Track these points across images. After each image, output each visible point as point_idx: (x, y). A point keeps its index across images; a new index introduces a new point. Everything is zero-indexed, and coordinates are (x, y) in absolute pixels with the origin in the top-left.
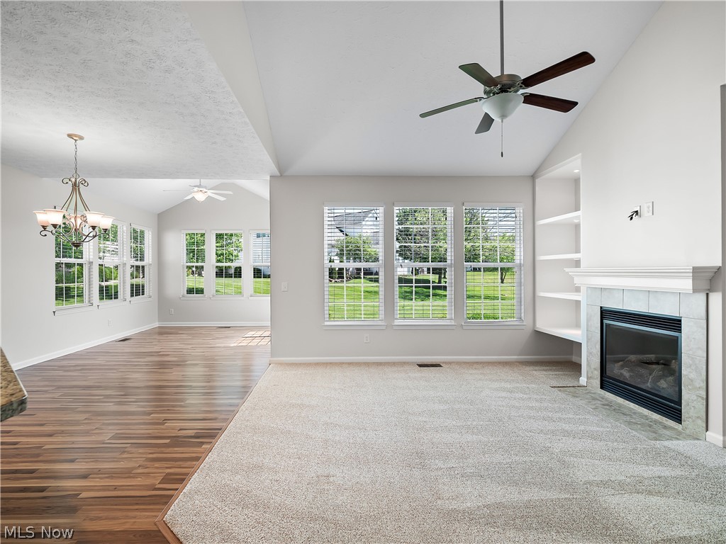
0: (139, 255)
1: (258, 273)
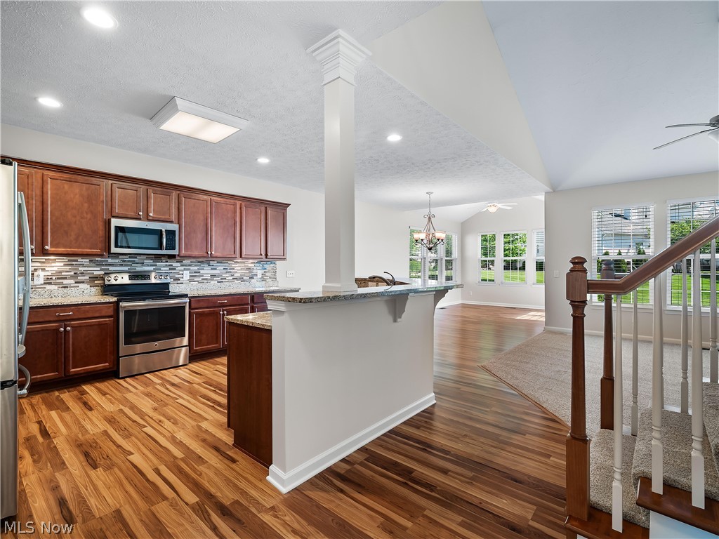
0: (448, 252)
1: (540, 266)
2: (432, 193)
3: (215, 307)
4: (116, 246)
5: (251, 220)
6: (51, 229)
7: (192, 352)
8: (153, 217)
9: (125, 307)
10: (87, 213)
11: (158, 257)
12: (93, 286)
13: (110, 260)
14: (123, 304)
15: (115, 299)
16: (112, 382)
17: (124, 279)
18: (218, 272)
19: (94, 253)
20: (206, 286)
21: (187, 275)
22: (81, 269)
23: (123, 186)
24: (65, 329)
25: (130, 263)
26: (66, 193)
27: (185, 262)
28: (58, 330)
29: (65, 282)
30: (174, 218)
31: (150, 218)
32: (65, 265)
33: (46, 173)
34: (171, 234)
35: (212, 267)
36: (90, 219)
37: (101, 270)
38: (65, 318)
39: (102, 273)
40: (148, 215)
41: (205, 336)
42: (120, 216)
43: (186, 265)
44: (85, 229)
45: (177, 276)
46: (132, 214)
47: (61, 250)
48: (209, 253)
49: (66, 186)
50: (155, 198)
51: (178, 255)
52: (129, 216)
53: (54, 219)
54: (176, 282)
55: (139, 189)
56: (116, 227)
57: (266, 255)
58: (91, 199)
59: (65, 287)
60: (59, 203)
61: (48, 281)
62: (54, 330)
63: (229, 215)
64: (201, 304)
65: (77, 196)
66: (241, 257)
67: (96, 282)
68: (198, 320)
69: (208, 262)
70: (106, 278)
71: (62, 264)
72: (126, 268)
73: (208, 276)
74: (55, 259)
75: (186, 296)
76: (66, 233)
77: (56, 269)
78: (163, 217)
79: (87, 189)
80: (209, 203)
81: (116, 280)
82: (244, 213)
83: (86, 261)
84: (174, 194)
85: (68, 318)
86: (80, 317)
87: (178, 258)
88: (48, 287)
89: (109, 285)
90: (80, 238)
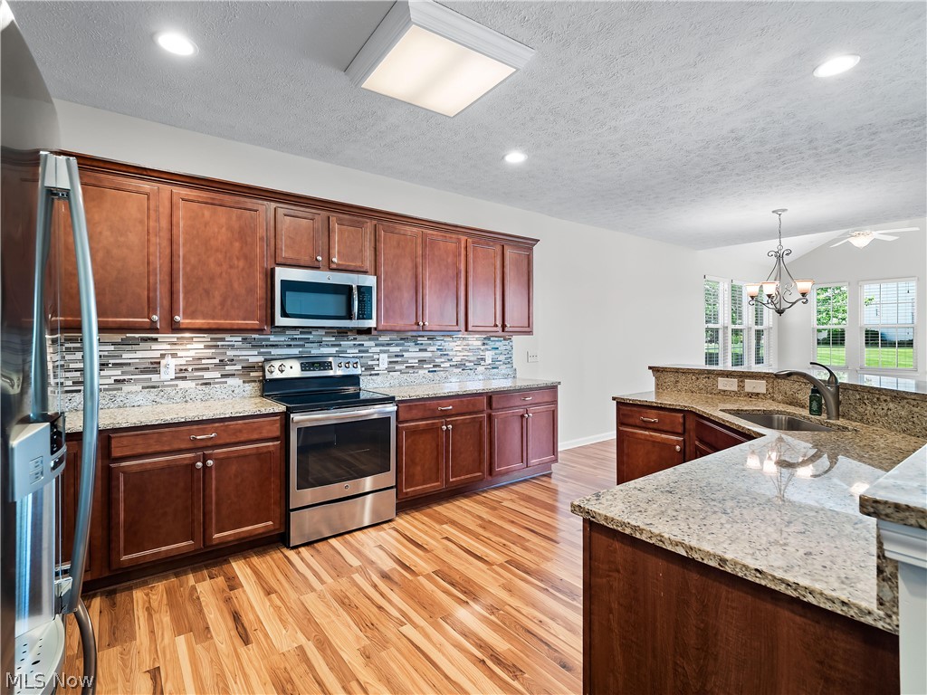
2: (784, 210)
3: (434, 418)
4: (284, 314)
5: (483, 267)
6: (184, 287)
7: (400, 497)
8: (338, 265)
9: (298, 422)
10: (238, 258)
11: (342, 333)
12: (249, 382)
13: (272, 338)
14: (296, 417)
15: (281, 408)
16: (277, 555)
17: (293, 370)
18: (429, 354)
19: (249, 327)
20: (413, 380)
21: (384, 359)
22: (230, 353)
23: (292, 212)
24: (204, 463)
25: (301, 343)
26: (206, 224)
27: (384, 339)
28: (193, 465)
29: (207, 375)
30: (368, 264)
31: (334, 266)
32: (207, 347)
33: (176, 190)
34: (364, 292)
35: (422, 347)
36: (243, 269)
37: (260, 354)
38: (203, 444)
39: (261, 359)
40: (330, 261)
41: (419, 468)
42: (288, 262)
43: (383, 345)
44: (236, 285)
45: (370, 363)
46: (305, 259)
47: (199, 322)
48: (421, 323)
49: (207, 212)
50: (341, 232)
51: (375, 329)
52: (302, 264)
53: (188, 269)
54: (369, 373)
55: (316, 217)
56: (283, 282)
57: (504, 326)
58: (243, 235)
59: (206, 384)
60: (196, 242)
61: (181, 374)
62: (187, 465)
63: (450, 260)
64: (414, 414)
65: (224, 229)
66: (466, 330)
67: (252, 374)
68: (409, 441)
69: (414, 339)
70: (267, 368)
71: (202, 346)
72: (295, 351)
73: (414, 362)
74: (192, 338)
75: (390, 400)
76: (207, 292)
77: (192, 353)
78: (352, 264)
79: (239, 218)
80: (419, 241)
81: (282, 371)
82: (471, 256)
83: (236, 339)
84: (369, 224)
85: (210, 444)
86: (228, 441)
87: (374, 332)
88: (182, 384)
89: (271, 380)
90: (229, 302)
